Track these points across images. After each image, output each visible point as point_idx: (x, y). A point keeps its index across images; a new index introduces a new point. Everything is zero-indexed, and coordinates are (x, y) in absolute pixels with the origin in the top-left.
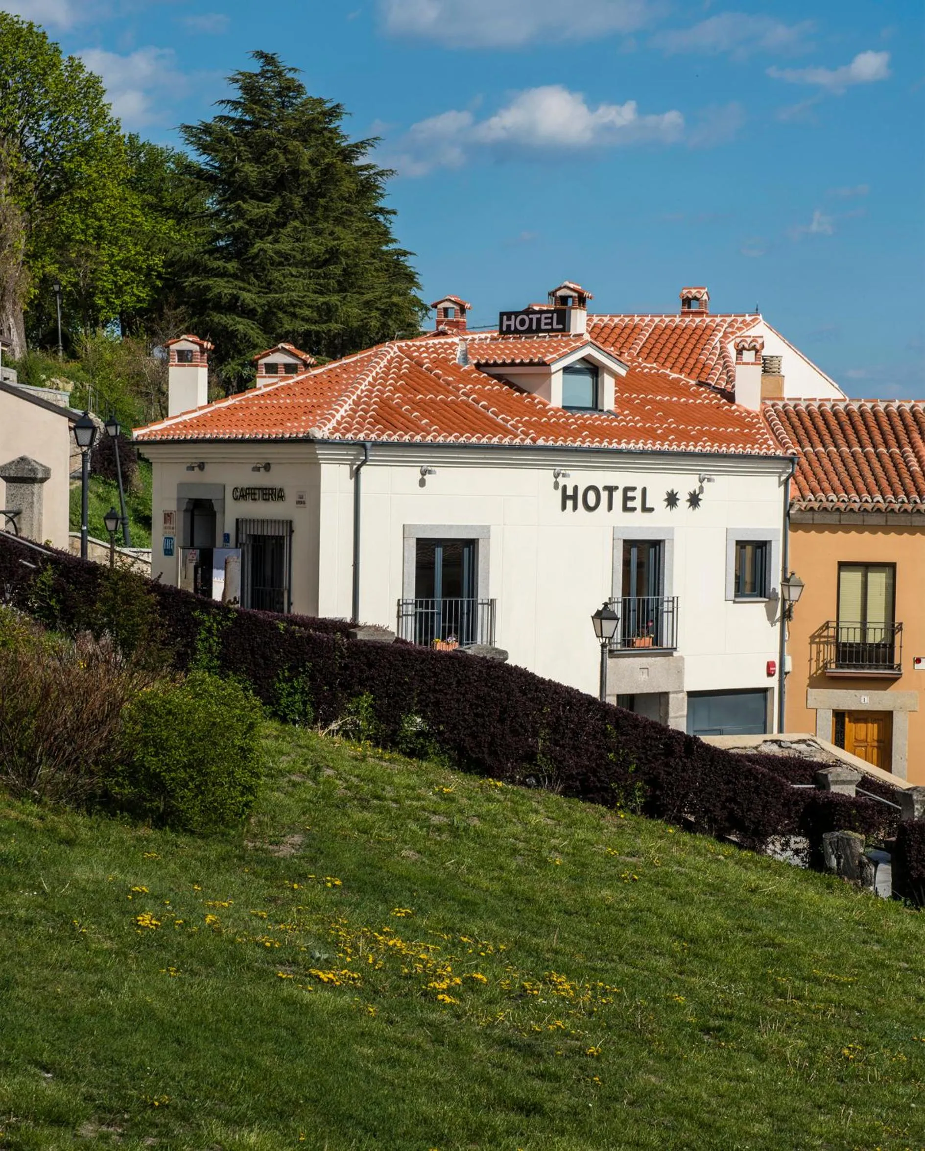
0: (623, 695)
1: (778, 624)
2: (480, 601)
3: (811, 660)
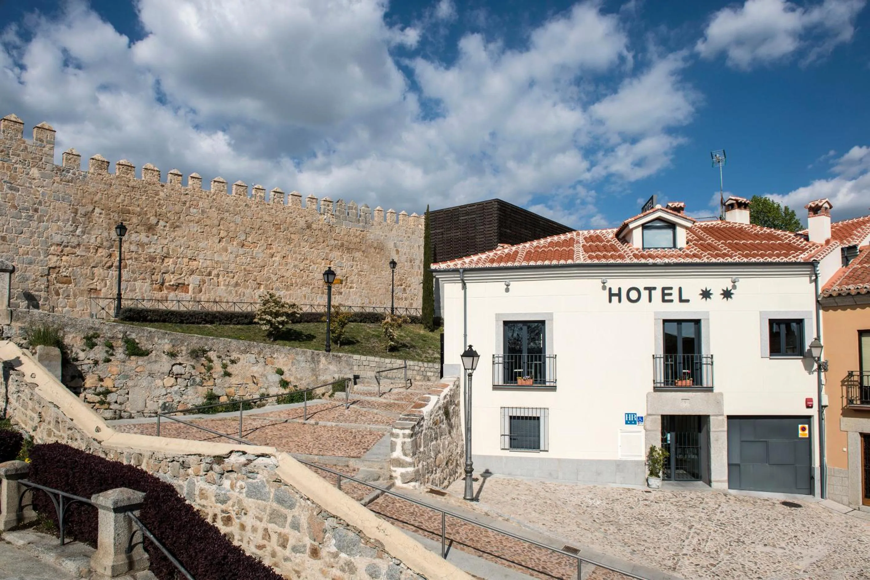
0: (667, 416)
1: (816, 374)
2: (547, 356)
3: (842, 397)
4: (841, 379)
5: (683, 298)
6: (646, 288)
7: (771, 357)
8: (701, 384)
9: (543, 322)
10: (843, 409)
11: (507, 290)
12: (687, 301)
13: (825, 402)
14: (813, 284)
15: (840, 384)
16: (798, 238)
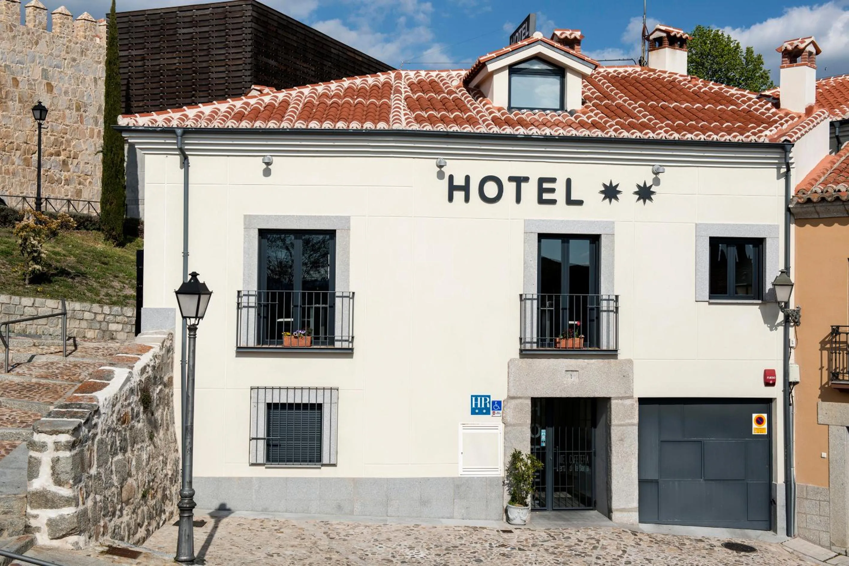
0: (541, 399)
1: (781, 329)
2: (337, 294)
3: (822, 368)
4: (821, 339)
5: (573, 197)
6: (511, 179)
7: (712, 301)
8: (598, 346)
9: (332, 233)
10: (822, 387)
11: (267, 173)
12: (580, 203)
13: (794, 376)
14: (783, 180)
15: (819, 346)
16: (762, 103)
